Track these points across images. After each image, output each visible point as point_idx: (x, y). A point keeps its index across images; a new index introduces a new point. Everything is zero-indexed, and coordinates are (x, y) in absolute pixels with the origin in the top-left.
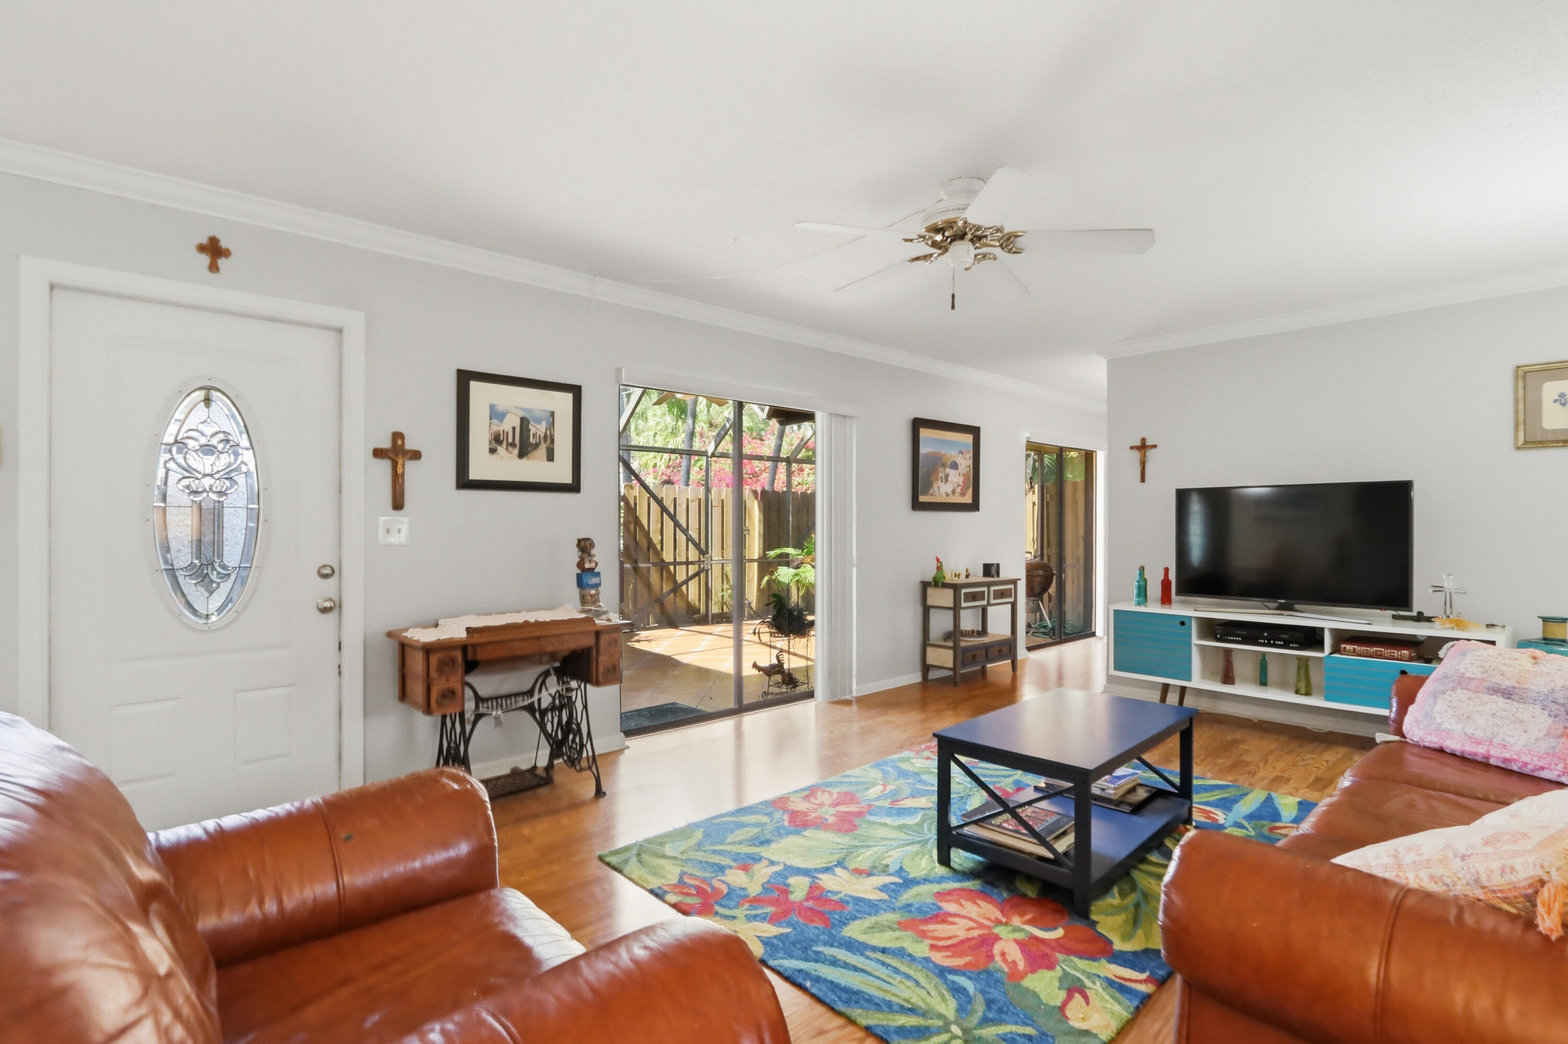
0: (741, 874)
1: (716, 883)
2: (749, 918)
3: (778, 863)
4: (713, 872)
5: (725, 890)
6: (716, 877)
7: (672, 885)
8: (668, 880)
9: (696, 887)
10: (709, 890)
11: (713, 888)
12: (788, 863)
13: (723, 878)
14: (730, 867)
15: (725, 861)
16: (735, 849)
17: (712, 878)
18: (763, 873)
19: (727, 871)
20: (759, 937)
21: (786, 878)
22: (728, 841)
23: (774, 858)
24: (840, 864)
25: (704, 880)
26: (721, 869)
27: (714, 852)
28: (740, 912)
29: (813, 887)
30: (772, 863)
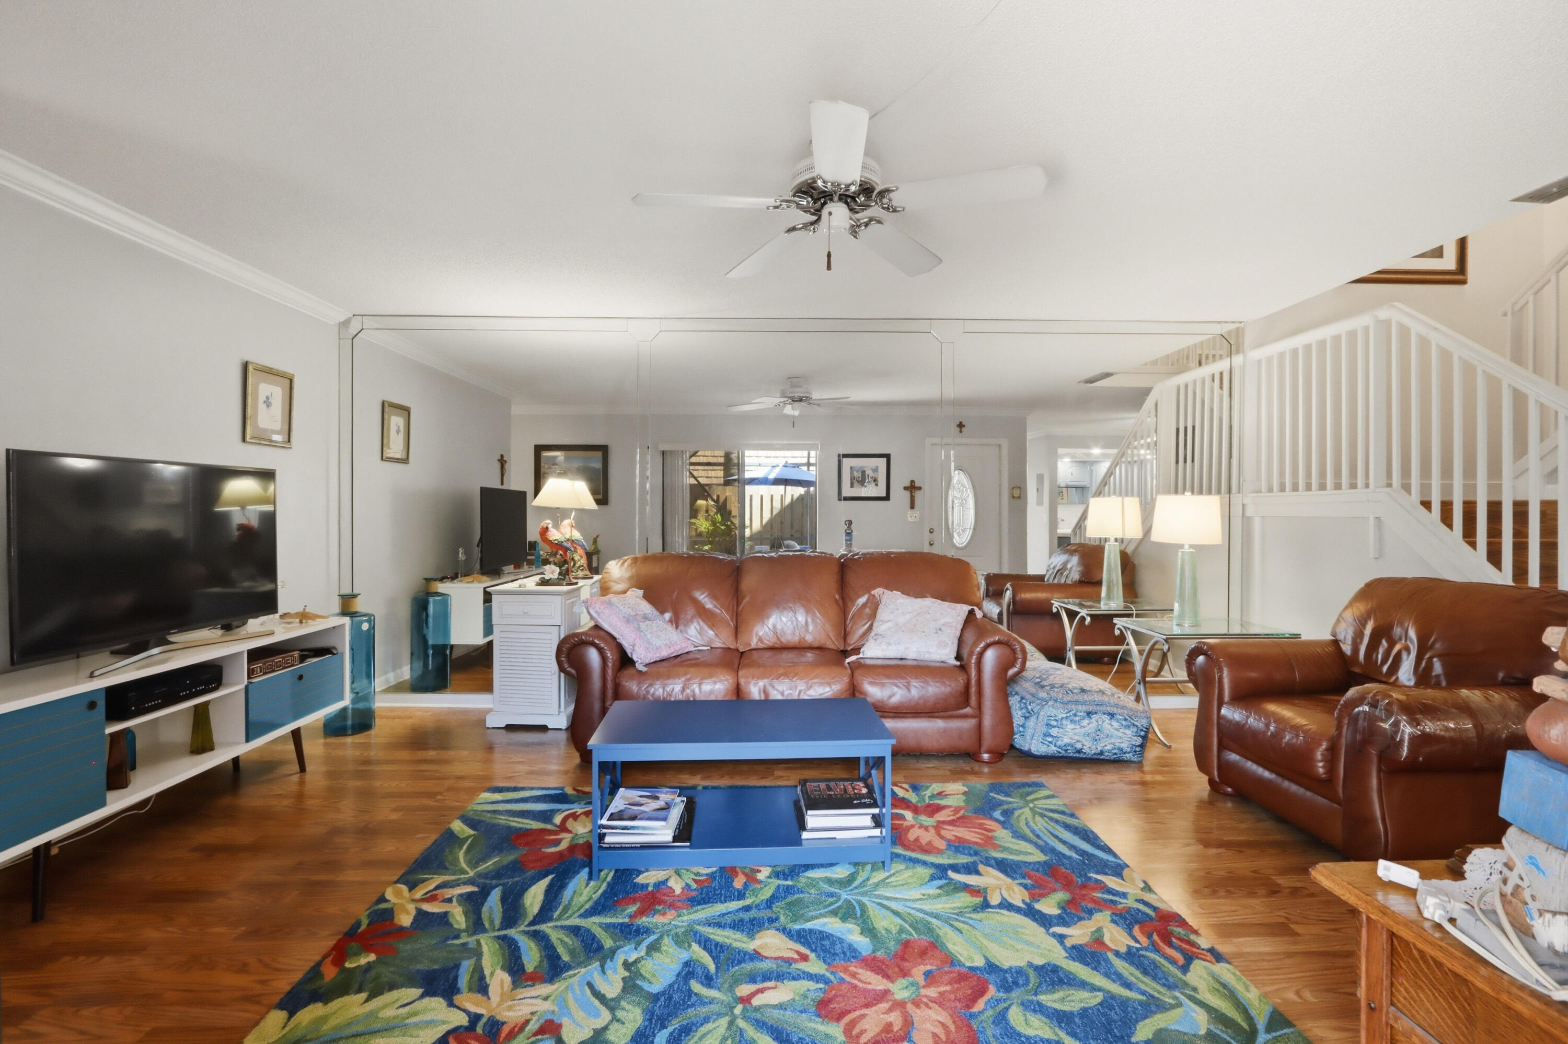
0: (1107, 940)
1: (1144, 941)
2: (1124, 895)
3: (1054, 935)
4: (1143, 956)
5: (1136, 930)
6: (1141, 949)
7: (1202, 959)
8: (1206, 968)
9: (1170, 944)
10: (1155, 937)
11: (1149, 936)
12: (1043, 930)
13: (1133, 944)
14: (1117, 954)
15: (1121, 966)
16: (1097, 979)
17: (1146, 949)
18: (1079, 933)
19: (1123, 950)
20: (1123, 879)
21: (1059, 916)
22: (1100, 997)
23: (1054, 942)
24: (986, 905)
25: (1157, 950)
26: (1130, 956)
27: (1128, 985)
28: (1130, 903)
29: (1035, 897)
30: (1061, 938)
